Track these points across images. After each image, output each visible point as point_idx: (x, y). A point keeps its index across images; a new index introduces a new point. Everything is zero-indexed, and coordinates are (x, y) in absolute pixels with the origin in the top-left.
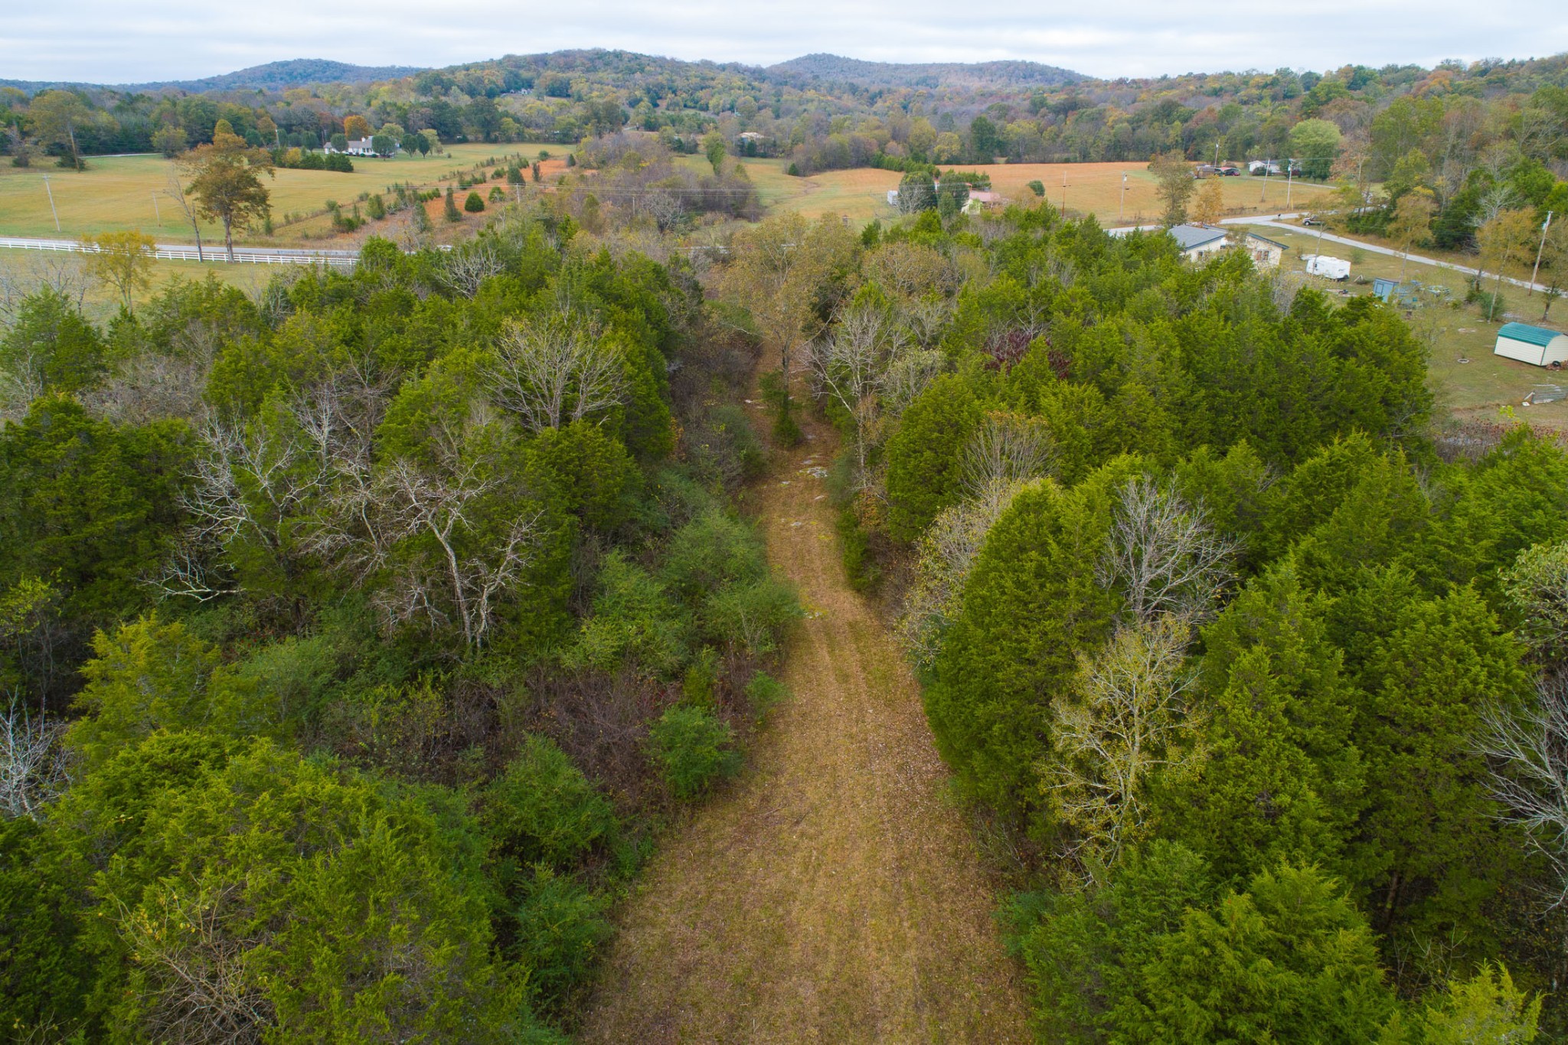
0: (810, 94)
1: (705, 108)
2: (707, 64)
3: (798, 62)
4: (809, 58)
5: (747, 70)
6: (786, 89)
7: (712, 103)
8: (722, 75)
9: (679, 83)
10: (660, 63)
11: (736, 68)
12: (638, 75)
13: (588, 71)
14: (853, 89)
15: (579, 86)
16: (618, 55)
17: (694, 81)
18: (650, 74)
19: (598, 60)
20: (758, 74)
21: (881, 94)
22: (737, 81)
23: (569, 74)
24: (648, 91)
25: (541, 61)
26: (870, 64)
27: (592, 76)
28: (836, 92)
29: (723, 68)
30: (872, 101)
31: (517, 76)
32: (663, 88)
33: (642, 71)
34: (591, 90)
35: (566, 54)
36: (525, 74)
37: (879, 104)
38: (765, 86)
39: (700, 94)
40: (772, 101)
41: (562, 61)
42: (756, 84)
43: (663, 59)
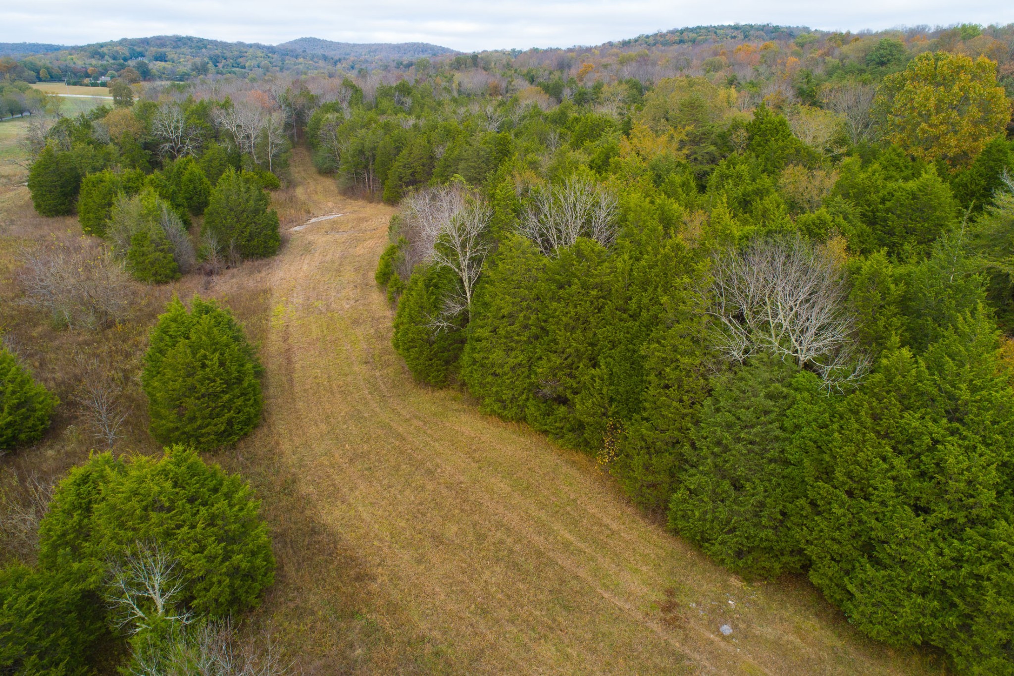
0: (301, 60)
1: (244, 67)
2: (240, 44)
3: (296, 42)
4: (302, 40)
5: (264, 47)
6: (287, 57)
7: (247, 65)
8: (251, 50)
9: (228, 54)
10: (215, 43)
11: (258, 46)
12: (204, 50)
13: (174, 47)
14: (325, 58)
15: (171, 54)
16: (190, 39)
17: (236, 53)
18: (210, 49)
19: (179, 42)
20: (271, 50)
21: (340, 60)
22: (259, 54)
23: (164, 50)
24: (211, 58)
25: (145, 42)
26: (339, 44)
27: (178, 51)
28: (315, 59)
29: (251, 46)
30: (335, 63)
31: (133, 50)
32: (219, 57)
33: (206, 48)
34: (180, 58)
35: (158, 38)
36: (139, 50)
37: (339, 65)
38: (275, 56)
39: (240, 60)
40: (280, 64)
41: (158, 42)
42: (270, 55)
43: (216, 41)
